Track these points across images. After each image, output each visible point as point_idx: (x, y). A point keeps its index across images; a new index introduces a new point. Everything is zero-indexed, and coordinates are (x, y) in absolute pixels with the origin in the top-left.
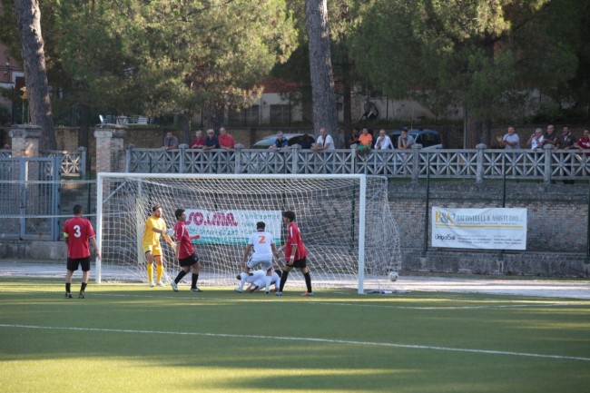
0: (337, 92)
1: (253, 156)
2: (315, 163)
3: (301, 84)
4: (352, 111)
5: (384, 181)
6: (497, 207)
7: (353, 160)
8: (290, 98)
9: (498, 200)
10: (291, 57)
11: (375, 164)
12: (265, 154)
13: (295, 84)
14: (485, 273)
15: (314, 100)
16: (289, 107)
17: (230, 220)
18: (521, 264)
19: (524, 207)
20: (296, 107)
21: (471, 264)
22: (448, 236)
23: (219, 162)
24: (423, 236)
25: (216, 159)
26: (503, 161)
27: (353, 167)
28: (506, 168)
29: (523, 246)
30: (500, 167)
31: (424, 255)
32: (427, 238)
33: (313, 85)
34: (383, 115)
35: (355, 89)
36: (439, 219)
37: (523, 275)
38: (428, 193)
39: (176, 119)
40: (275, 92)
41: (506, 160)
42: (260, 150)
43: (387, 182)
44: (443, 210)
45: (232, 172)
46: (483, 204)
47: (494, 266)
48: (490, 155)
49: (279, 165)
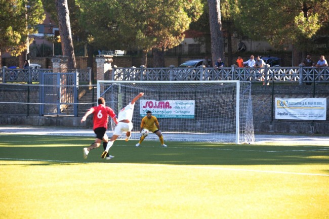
0: (224, 37)
1: (179, 71)
2: (212, 75)
3: (205, 33)
4: (232, 47)
5: (249, 84)
6: (311, 97)
7: (233, 73)
8: (199, 40)
9: (311, 93)
10: (199, 19)
11: (245, 75)
12: (186, 70)
13: (201, 33)
14: (304, 133)
15: (212, 41)
16: (199, 45)
17: (167, 106)
18: (323, 128)
19: (325, 97)
20: (203, 45)
21: (297, 128)
22: (284, 113)
23: (161, 75)
24: (270, 113)
25: (160, 73)
26: (313, 73)
27: (233, 76)
28: (315, 76)
29: (324, 118)
30: (312, 76)
31: (271, 123)
32: (273, 114)
33: (211, 33)
34: (249, 49)
35: (234, 35)
36: (279, 104)
37: (324, 133)
38: (273, 90)
39: (138, 52)
40: (191, 37)
41: (315, 73)
42: (183, 68)
43: (251, 85)
44: (281, 100)
45: (169, 80)
46: (303, 96)
47: (309, 129)
48: (306, 70)
49: (193, 76)
